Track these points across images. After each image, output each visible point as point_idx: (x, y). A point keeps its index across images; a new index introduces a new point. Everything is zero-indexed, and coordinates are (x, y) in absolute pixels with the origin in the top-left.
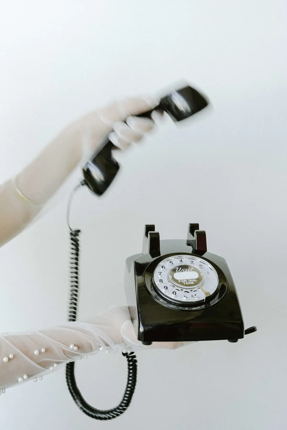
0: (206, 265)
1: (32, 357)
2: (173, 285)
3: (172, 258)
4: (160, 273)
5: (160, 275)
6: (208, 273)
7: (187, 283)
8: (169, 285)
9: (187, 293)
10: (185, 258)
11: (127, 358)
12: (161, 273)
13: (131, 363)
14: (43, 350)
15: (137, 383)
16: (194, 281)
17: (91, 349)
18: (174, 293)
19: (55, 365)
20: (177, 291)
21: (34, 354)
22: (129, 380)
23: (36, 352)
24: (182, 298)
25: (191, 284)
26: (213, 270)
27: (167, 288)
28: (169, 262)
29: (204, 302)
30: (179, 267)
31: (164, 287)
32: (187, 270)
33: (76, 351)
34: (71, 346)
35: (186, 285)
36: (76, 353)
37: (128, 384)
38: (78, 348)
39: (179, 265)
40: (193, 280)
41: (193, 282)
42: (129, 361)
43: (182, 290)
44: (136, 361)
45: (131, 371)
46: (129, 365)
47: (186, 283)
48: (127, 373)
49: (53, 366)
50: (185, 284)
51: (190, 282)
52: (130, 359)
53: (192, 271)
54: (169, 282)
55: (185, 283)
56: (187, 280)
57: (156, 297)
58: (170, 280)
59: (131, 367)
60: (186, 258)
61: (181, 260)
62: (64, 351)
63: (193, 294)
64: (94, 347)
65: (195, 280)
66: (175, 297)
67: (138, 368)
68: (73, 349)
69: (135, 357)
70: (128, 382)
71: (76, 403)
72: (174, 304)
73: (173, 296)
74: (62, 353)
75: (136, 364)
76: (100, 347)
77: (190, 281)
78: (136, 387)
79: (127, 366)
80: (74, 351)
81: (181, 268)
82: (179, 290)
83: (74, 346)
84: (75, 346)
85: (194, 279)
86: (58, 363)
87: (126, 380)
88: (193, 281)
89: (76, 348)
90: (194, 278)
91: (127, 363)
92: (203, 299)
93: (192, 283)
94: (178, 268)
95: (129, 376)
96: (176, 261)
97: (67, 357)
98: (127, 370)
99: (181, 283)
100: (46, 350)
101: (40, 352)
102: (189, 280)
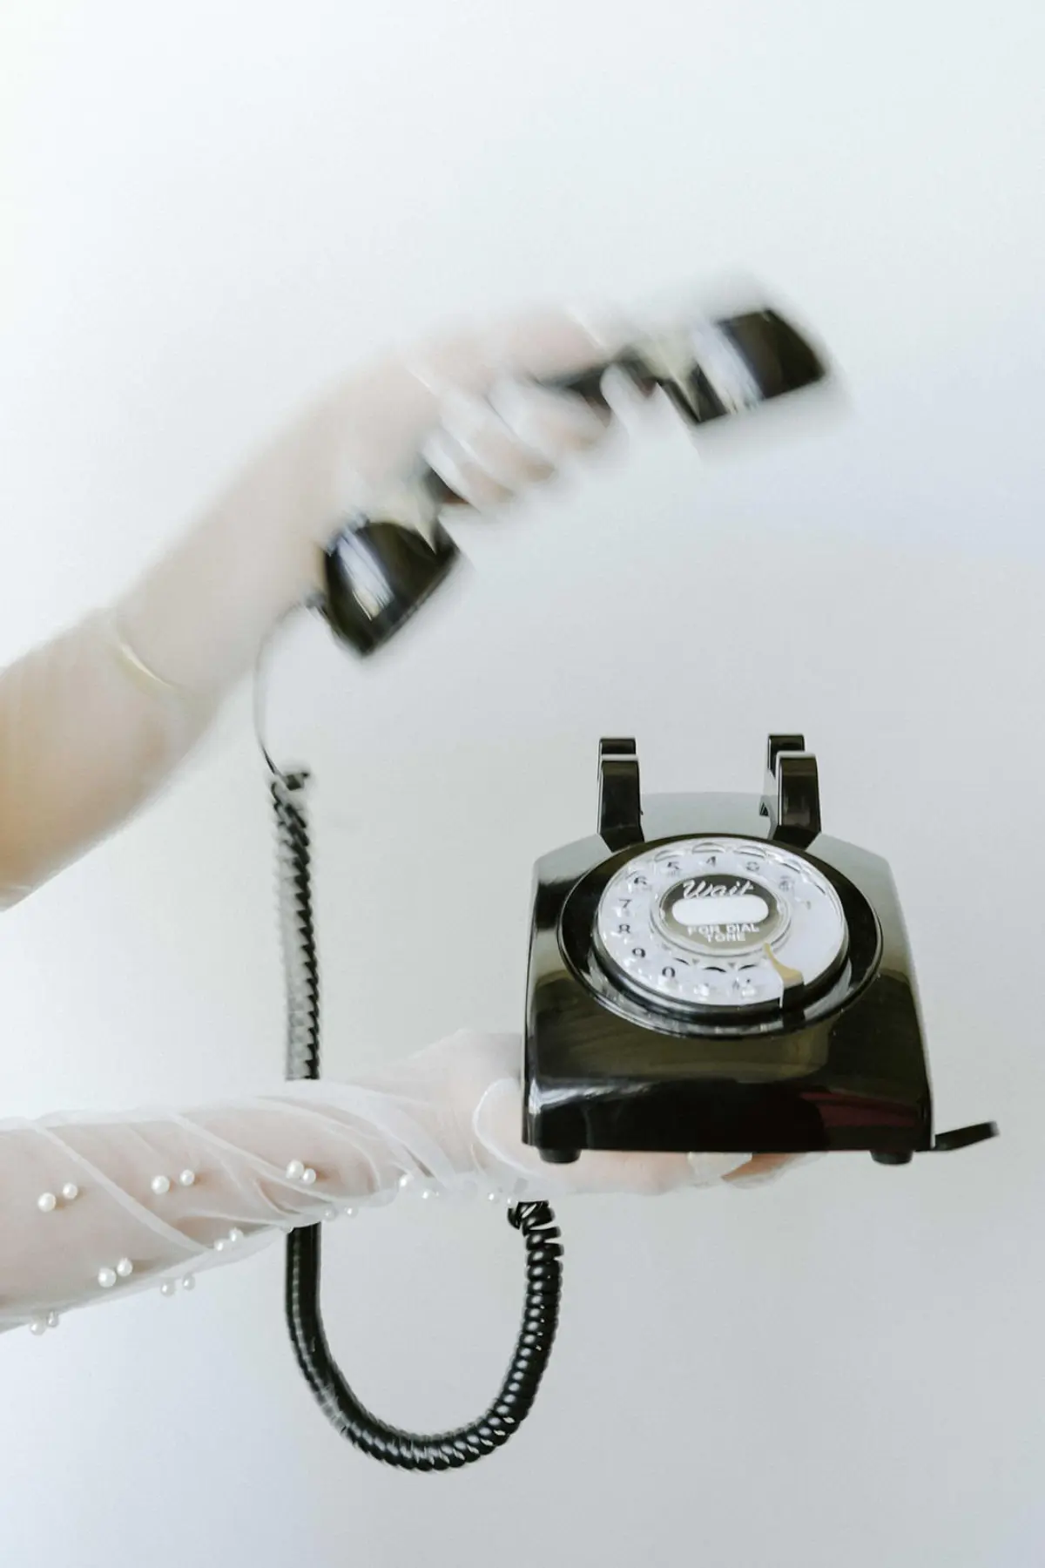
0: (802, 875)
1: (147, 1200)
2: (665, 942)
3: (679, 850)
4: (624, 903)
5: (625, 906)
6: (809, 903)
7: (721, 938)
8: (652, 943)
9: (717, 972)
10: (727, 851)
11: (525, 1234)
12: (628, 901)
13: (538, 1256)
14: (186, 1177)
15: (560, 1333)
16: (746, 933)
17: (369, 1186)
18: (669, 972)
19: (234, 1235)
20: (679, 967)
21: (152, 1192)
22: (528, 1319)
23: (158, 1184)
24: (695, 991)
25: (731, 940)
26: (830, 892)
27: (643, 954)
28: (667, 864)
29: (778, 1007)
30: (698, 880)
31: (634, 951)
32: (728, 891)
33: (312, 1186)
34: (292, 1168)
35: (715, 944)
36: (311, 1193)
37: (526, 1332)
38: (321, 1175)
39: (702, 873)
40: (745, 927)
41: (743, 935)
42: (532, 1247)
43: (695, 962)
44: (557, 1250)
45: (538, 1286)
46: (532, 1263)
47: (716, 937)
48: (523, 1294)
49: (227, 1237)
50: (710, 940)
51: (731, 934)
52: (536, 1239)
53: (748, 892)
54: (652, 932)
55: (713, 939)
56: (723, 928)
57: (604, 992)
58: (656, 927)
59: (538, 1271)
60: (731, 852)
61: (714, 859)
62: (266, 1187)
63: (740, 977)
64: (378, 1176)
65: (752, 926)
66: (668, 985)
67: (565, 1275)
68: (301, 1178)
69: (553, 1232)
70: (525, 1326)
71: (321, 1399)
72: (669, 1014)
73: (661, 985)
74: (261, 1194)
75: (556, 1259)
76: (401, 1173)
77: (731, 928)
78: (556, 1346)
79: (524, 1267)
80: (303, 1186)
81: (703, 885)
82: (685, 960)
83: (302, 1166)
84: (306, 1166)
85: (749, 925)
86: (247, 1229)
87: (519, 1318)
88: (743, 930)
89: (308, 1176)
90: (749, 921)
91: (525, 1253)
92: (775, 997)
93: (741, 937)
94: (693, 883)
95: (530, 1306)
96: (690, 860)
97: (280, 1207)
98: (525, 1281)
99: (697, 937)
100: (198, 1180)
101: (174, 1185)
102: (728, 928)
